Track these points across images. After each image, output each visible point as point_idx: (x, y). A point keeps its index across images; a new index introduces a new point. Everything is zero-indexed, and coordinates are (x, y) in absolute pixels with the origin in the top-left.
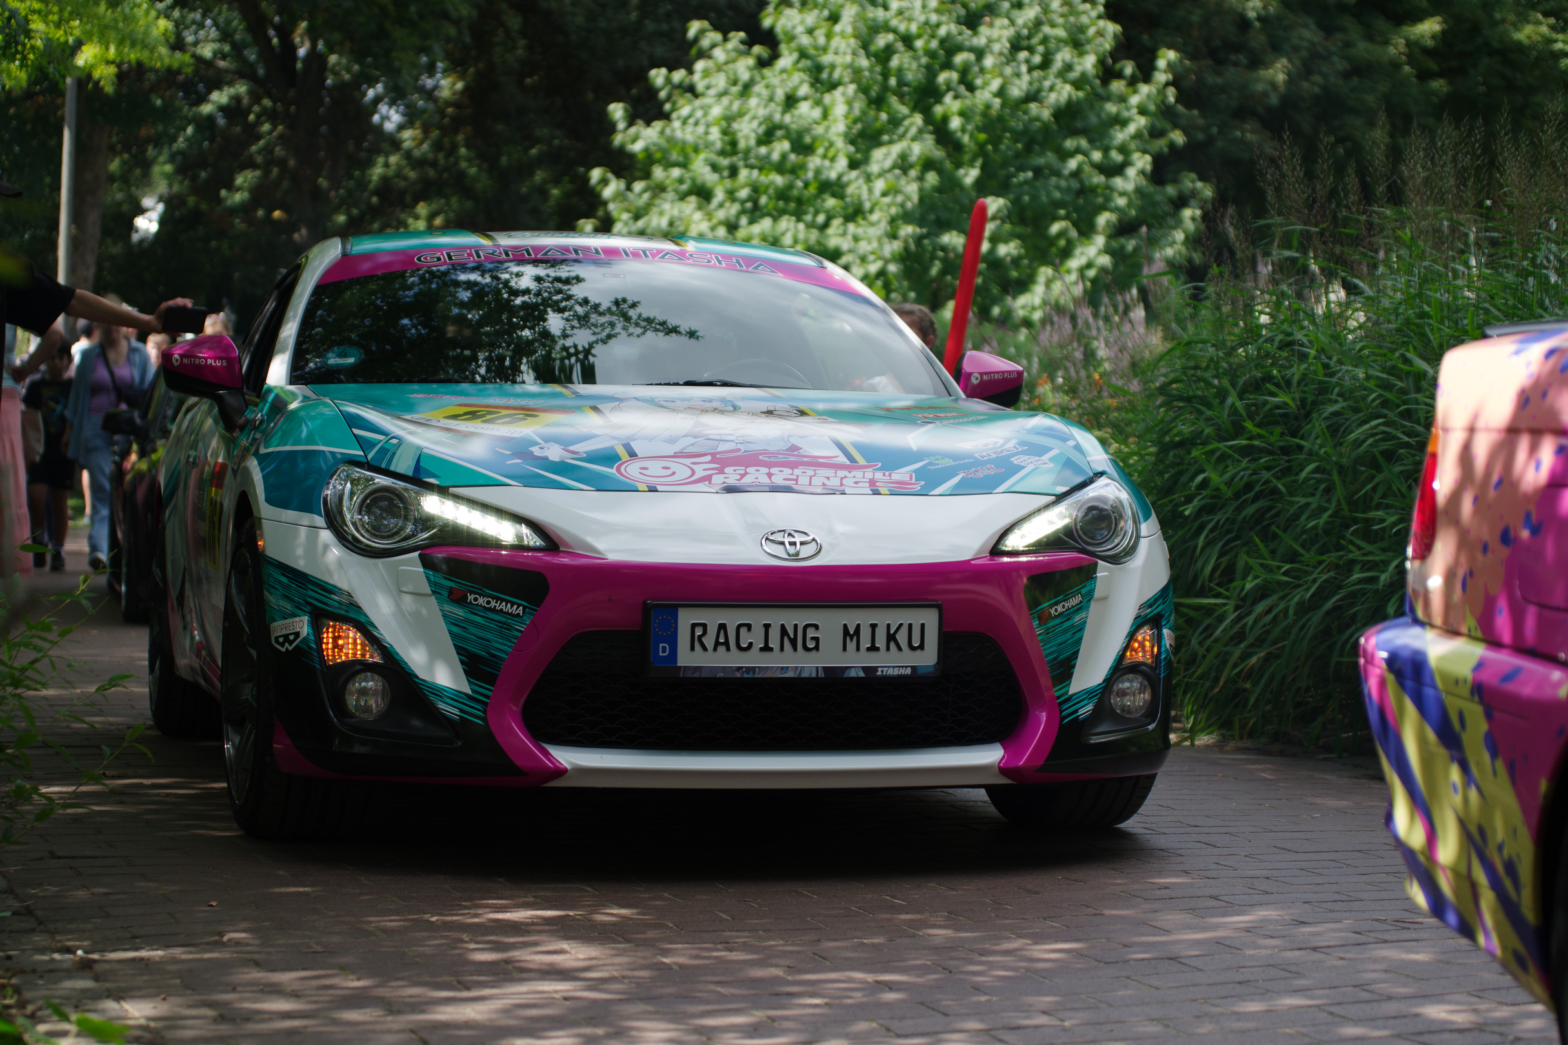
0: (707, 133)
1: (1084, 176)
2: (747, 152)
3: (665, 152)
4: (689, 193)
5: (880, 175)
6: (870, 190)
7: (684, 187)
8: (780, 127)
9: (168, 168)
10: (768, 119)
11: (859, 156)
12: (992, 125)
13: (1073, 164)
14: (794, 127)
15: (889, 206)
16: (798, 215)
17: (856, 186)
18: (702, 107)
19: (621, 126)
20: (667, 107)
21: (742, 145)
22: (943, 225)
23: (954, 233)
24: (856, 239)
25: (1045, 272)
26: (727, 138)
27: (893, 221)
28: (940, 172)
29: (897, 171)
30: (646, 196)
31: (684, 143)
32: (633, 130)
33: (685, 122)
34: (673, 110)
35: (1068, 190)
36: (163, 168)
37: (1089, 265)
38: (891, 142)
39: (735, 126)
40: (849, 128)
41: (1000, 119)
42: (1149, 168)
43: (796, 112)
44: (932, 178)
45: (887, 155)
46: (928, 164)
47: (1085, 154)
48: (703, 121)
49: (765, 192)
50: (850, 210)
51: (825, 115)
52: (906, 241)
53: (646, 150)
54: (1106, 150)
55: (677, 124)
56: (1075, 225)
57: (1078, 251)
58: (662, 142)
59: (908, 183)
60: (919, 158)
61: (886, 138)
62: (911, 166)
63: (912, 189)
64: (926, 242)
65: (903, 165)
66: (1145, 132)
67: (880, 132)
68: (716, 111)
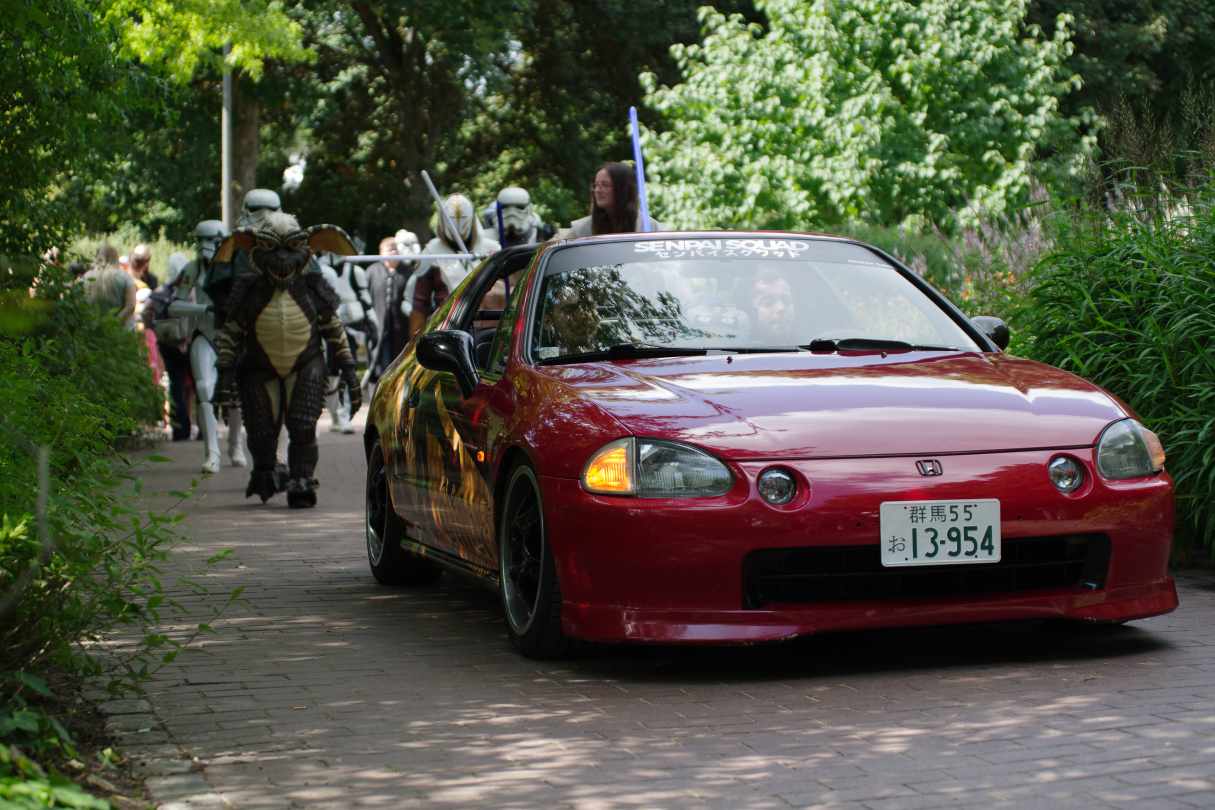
0: (716, 93)
1: (1006, 115)
2: (748, 106)
3: (684, 109)
4: (705, 139)
5: (850, 120)
6: (843, 133)
7: (701, 136)
8: (770, 86)
9: (309, 132)
10: (763, 80)
11: (833, 106)
12: (935, 79)
13: (997, 105)
14: (783, 85)
15: (858, 144)
16: (788, 154)
17: (832, 131)
18: (711, 73)
19: (650, 90)
20: (685, 73)
21: (743, 101)
22: (900, 157)
23: (909, 163)
24: (833, 170)
25: (981, 189)
26: (732, 96)
27: (860, 155)
28: (897, 117)
29: (863, 117)
30: (672, 143)
31: (699, 101)
32: (659, 93)
33: (699, 86)
34: (689, 76)
35: (996, 125)
36: (303, 133)
37: (1014, 184)
38: (858, 94)
39: (737, 86)
40: (825, 85)
41: (941, 74)
42: (1055, 108)
43: (784, 75)
44: (890, 121)
45: (855, 105)
46: (887, 111)
47: (1007, 98)
48: (713, 84)
49: (763, 137)
50: (829, 148)
51: (806, 76)
52: (871, 171)
53: (670, 108)
54: (1021, 94)
55: (693, 87)
56: (1002, 153)
57: (1005, 174)
58: (682, 101)
59: (871, 126)
60: (880, 107)
61: (854, 91)
62: (875, 113)
63: (876, 130)
64: (887, 170)
65: (867, 111)
66: (1051, 79)
67: (849, 87)
68: (723, 77)
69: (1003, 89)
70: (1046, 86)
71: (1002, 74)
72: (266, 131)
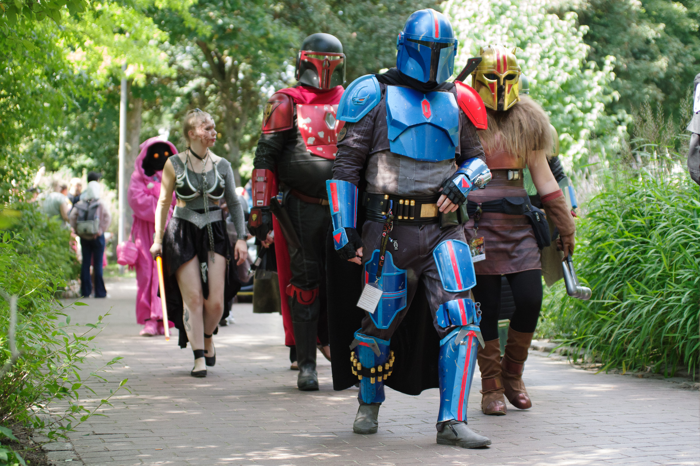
1: (574, 114)
13: (569, 108)
35: (568, 119)
36: (167, 116)
37: (578, 153)
42: (603, 109)
54: (583, 102)
56: (571, 134)
57: (572, 147)
66: (601, 93)
69: (573, 98)
70: (598, 97)
71: (572, 90)
72: (146, 115)
